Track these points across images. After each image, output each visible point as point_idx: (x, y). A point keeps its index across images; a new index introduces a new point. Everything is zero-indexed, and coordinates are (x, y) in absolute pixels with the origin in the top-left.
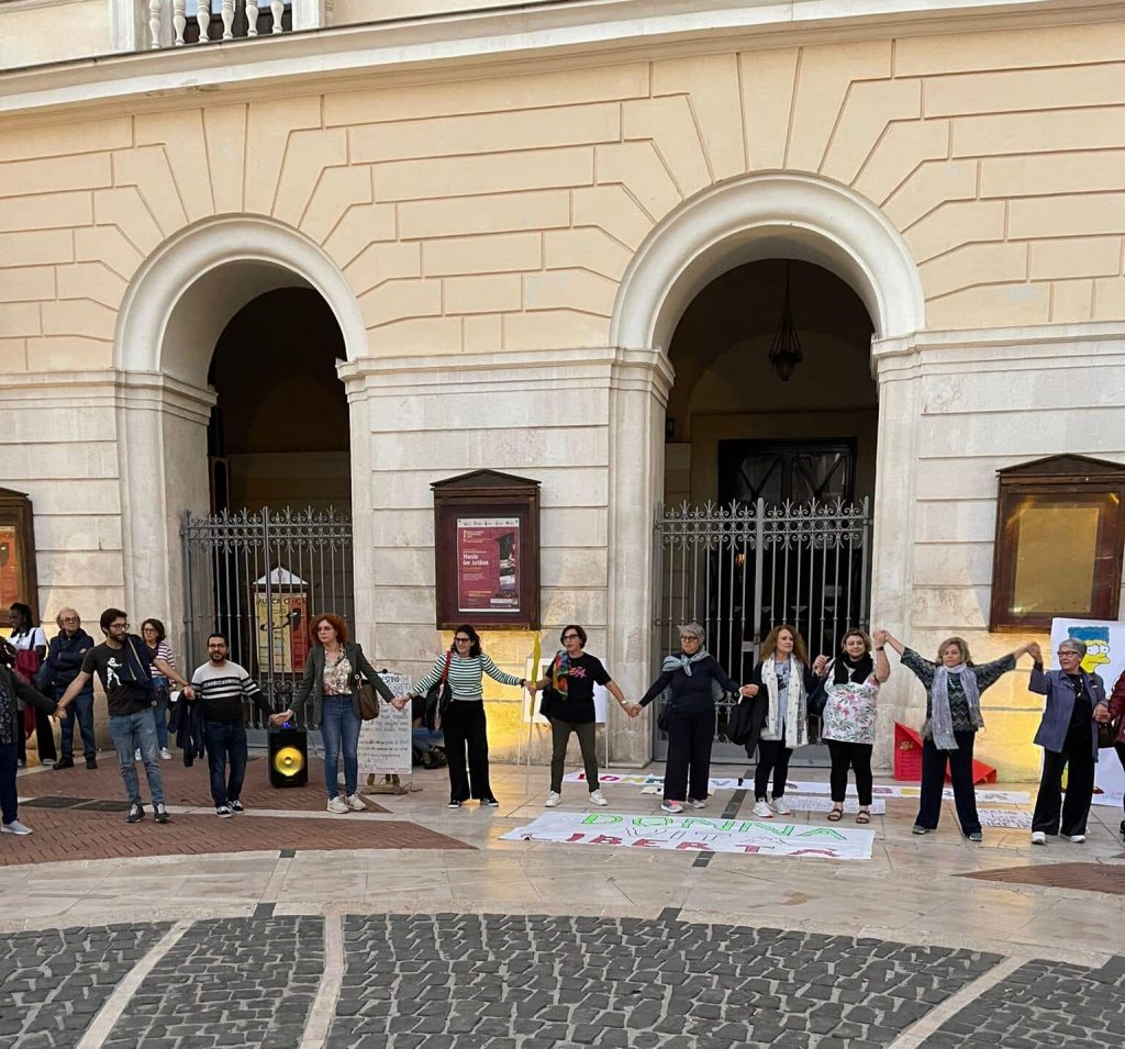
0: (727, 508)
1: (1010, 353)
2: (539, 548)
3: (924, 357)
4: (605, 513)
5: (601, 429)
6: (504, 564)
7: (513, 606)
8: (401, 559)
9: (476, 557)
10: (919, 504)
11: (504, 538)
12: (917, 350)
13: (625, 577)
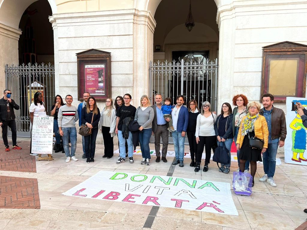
0: (172, 62)
1: (266, 8)
2: (111, 74)
3: (237, 10)
4: (132, 63)
5: (130, 36)
6: (100, 79)
7: (103, 93)
8: (67, 78)
9: (91, 77)
10: (235, 59)
11: (99, 71)
12: (234, 8)
13: (139, 84)
